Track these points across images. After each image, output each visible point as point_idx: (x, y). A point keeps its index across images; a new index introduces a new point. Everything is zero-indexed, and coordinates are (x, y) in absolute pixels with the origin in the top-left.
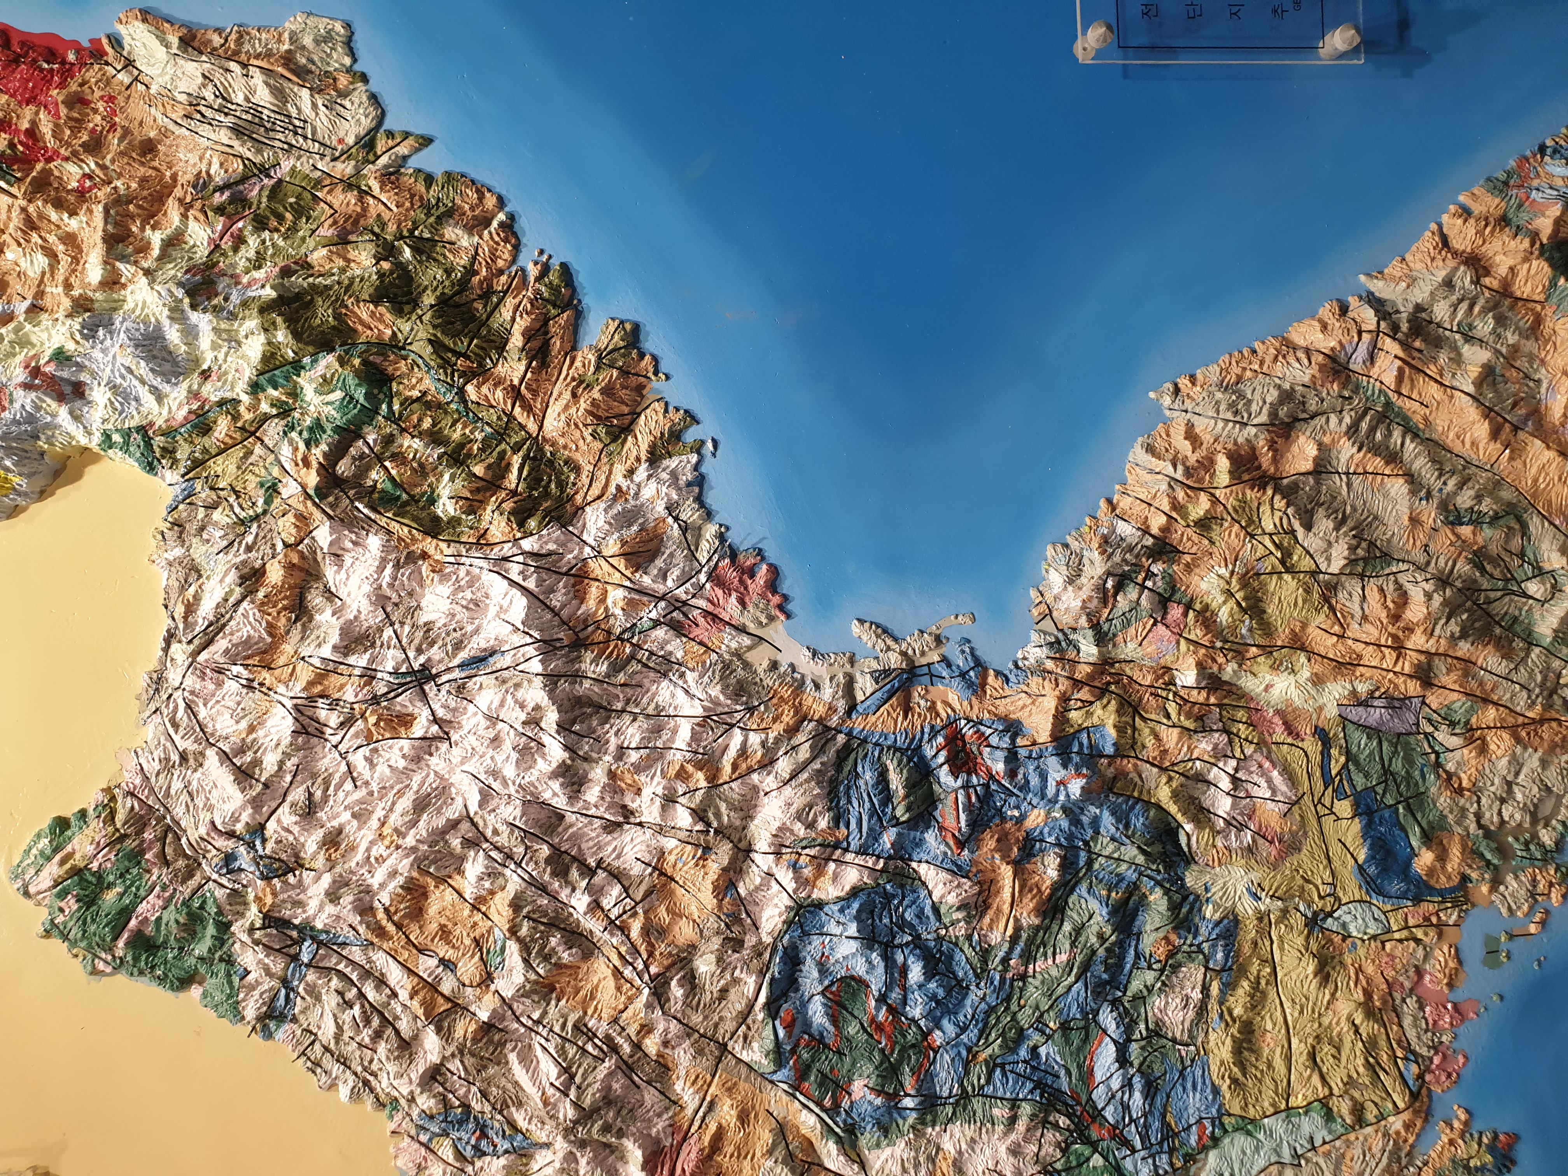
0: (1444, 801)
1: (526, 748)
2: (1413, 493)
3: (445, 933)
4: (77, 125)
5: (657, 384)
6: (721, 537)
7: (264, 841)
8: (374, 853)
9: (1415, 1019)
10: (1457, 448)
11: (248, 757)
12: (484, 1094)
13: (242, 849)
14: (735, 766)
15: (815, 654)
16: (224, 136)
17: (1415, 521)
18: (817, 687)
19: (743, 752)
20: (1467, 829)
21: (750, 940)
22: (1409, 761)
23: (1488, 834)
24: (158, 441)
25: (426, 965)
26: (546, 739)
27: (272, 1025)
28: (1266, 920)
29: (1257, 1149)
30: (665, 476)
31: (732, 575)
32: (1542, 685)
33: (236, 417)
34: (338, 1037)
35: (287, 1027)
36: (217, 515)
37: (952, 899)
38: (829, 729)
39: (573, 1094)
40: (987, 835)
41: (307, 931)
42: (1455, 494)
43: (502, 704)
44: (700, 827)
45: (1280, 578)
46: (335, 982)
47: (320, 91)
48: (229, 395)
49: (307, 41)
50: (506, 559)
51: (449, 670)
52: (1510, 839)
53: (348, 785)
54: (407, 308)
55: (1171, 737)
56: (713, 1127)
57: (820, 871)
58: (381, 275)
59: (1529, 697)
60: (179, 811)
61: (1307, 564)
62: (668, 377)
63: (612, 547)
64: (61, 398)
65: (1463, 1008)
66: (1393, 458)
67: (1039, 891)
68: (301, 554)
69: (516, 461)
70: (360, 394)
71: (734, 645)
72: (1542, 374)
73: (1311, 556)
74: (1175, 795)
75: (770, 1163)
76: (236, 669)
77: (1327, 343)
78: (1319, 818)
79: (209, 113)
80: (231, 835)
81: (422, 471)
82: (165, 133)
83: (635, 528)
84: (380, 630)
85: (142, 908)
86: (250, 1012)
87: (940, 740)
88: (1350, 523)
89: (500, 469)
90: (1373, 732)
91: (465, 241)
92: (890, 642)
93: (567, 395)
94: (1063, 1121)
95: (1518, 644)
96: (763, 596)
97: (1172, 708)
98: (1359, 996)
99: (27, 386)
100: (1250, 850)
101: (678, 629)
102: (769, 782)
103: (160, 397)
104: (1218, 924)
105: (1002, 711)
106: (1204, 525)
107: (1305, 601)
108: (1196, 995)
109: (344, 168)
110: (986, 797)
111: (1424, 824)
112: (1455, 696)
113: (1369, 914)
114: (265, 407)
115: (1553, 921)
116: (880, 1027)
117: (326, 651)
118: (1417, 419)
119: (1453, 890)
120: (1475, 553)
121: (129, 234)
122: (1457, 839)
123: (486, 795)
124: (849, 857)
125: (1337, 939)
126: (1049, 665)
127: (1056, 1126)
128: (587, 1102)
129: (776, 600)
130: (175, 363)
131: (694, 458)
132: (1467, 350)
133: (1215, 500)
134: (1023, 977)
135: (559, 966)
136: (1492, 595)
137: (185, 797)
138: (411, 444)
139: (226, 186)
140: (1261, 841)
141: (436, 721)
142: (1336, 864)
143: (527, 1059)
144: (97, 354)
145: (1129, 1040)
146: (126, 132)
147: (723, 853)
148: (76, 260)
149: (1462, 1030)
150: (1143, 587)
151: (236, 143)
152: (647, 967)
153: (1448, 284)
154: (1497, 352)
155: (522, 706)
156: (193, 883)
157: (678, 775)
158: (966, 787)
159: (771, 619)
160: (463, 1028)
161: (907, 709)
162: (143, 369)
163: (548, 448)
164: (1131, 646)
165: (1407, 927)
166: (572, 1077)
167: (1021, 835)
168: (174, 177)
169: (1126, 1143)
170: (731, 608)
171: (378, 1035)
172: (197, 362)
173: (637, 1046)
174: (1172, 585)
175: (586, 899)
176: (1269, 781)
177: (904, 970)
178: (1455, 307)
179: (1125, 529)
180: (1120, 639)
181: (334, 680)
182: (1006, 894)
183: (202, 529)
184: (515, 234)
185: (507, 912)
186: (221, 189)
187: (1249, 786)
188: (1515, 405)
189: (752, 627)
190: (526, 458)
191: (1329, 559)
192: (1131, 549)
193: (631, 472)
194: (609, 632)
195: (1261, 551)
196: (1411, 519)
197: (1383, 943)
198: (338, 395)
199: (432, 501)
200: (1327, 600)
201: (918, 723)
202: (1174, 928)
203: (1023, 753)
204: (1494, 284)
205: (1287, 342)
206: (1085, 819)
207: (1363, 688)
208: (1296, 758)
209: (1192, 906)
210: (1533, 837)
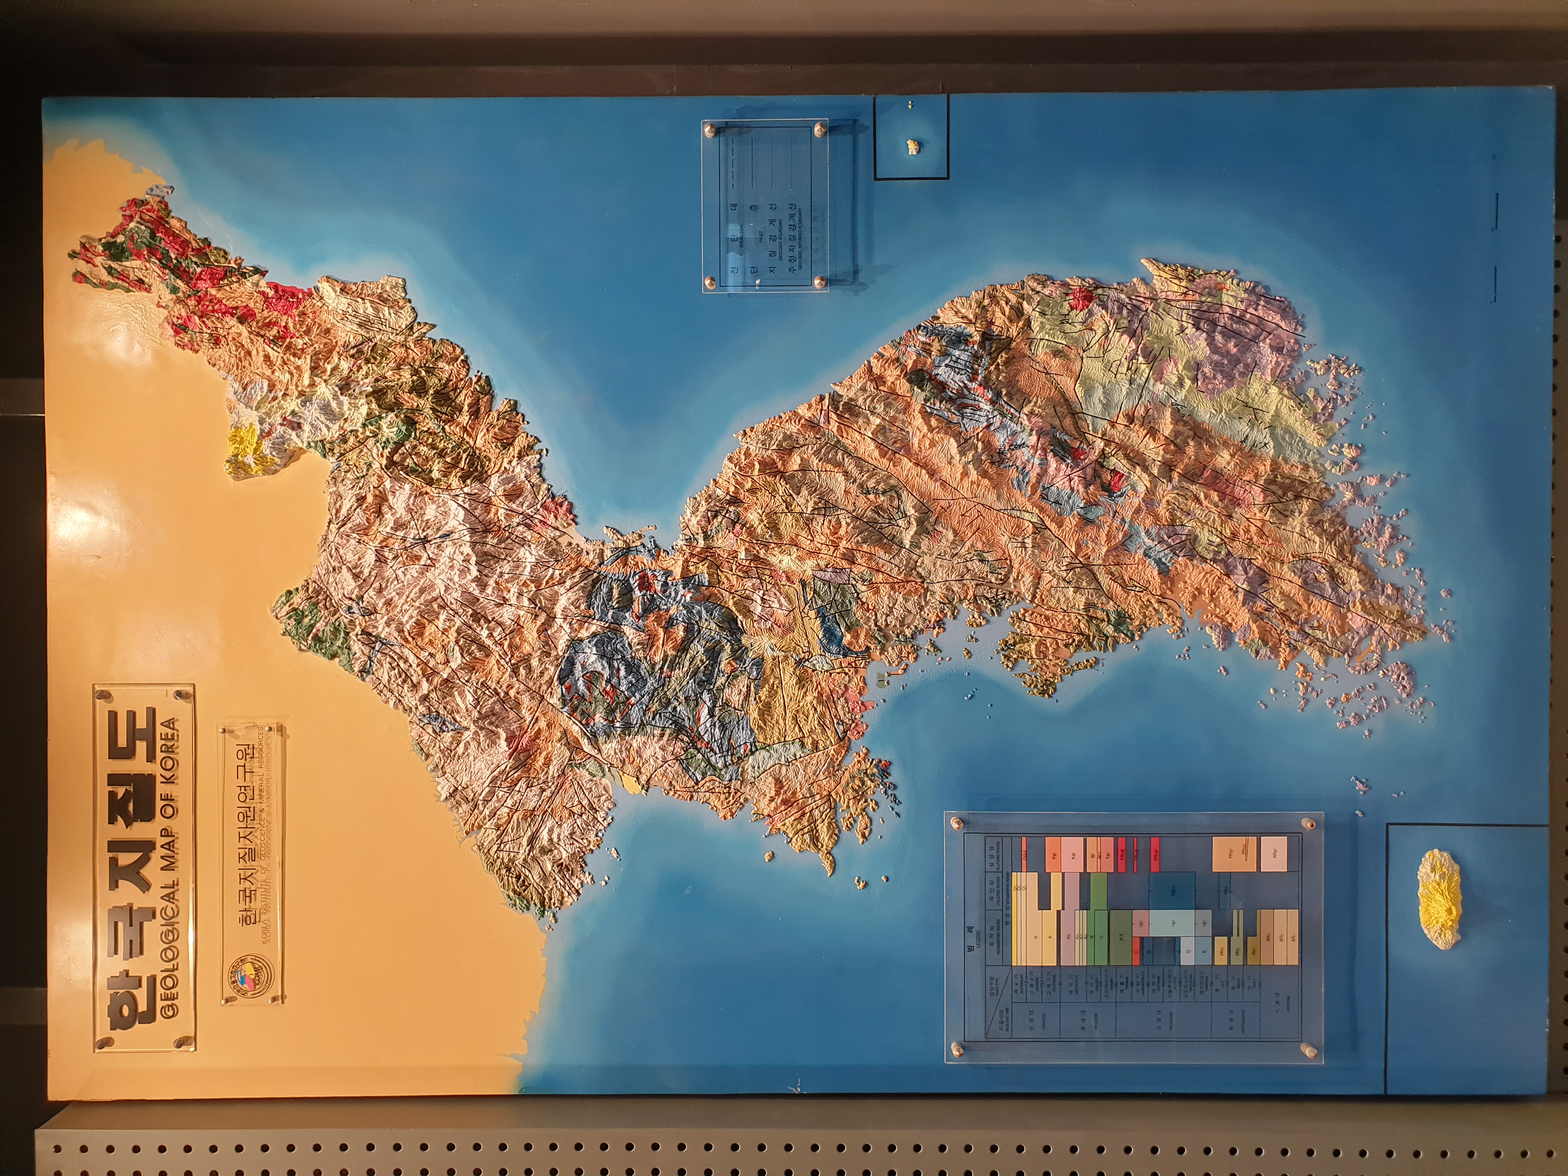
0: (859, 614)
1: (463, 570)
2: (847, 480)
3: (431, 643)
4: (302, 323)
5: (524, 426)
6: (549, 490)
7: (363, 602)
8: (404, 608)
9: (843, 707)
10: (871, 461)
11: (358, 570)
12: (445, 708)
13: (354, 605)
14: (547, 582)
15: (587, 540)
16: (355, 327)
17: (847, 492)
18: (588, 553)
19: (552, 577)
20: (870, 626)
21: (554, 653)
22: (844, 595)
23: (880, 629)
24: (328, 446)
25: (424, 655)
26: (471, 567)
27: (365, 675)
28: (777, 660)
29: (770, 757)
30: (524, 464)
31: (552, 505)
32: (906, 566)
33: (357, 437)
34: (389, 681)
35: (371, 676)
36: (348, 475)
37: (635, 640)
38: (591, 570)
39: (478, 708)
40: (652, 615)
41: (377, 637)
42: (867, 481)
43: (454, 553)
44: (533, 606)
45: (786, 515)
46: (388, 659)
47: (392, 307)
48: (354, 428)
49: (388, 288)
50: (457, 495)
51: (435, 539)
52: (891, 632)
53: (396, 582)
54: (423, 395)
55: (734, 579)
56: (536, 729)
57: (581, 626)
58: (413, 382)
59: (899, 570)
60: (332, 590)
61: (798, 509)
62: (528, 423)
63: (500, 492)
64: (293, 429)
65: (867, 704)
66: (839, 465)
67: (676, 640)
68: (380, 491)
69: (465, 456)
70: (403, 429)
71: (552, 535)
72: (909, 429)
73: (800, 506)
74: (735, 604)
75: (559, 745)
76: (354, 535)
77: (808, 415)
78: (802, 618)
79: (350, 318)
80: (351, 599)
81: (427, 459)
82: (334, 325)
83: (511, 485)
84: (409, 522)
85: (318, 625)
86: (356, 669)
87: (637, 577)
88: (818, 492)
89: (458, 460)
90: (825, 582)
91: (447, 368)
92: (619, 536)
93: (485, 430)
94: (686, 739)
95: (895, 547)
96: (565, 515)
97: (734, 567)
98: (816, 694)
99: (282, 425)
100: (770, 630)
101: (528, 527)
102: (562, 590)
103: (329, 429)
104: (753, 659)
105: (664, 566)
106: (753, 491)
107: (796, 525)
108: (744, 690)
109: (401, 338)
110: (653, 600)
111: (848, 623)
112: (863, 568)
113: (825, 661)
114: (368, 433)
115: (910, 669)
116: (607, 693)
117: (388, 529)
118: (851, 448)
119: (862, 652)
120: (875, 507)
121: (319, 366)
122: (865, 630)
123: (447, 588)
124: (595, 621)
125: (810, 671)
126: (684, 547)
127: (682, 741)
128: (483, 711)
129: (571, 516)
130: (335, 416)
131: (538, 456)
132: (871, 418)
133: (754, 481)
134: (670, 677)
135: (475, 658)
136: (884, 525)
137: (334, 584)
138: (423, 449)
139: (356, 346)
140: (775, 626)
141: (429, 558)
142: (810, 638)
143: (462, 694)
144: (306, 412)
145: (715, 706)
146: (320, 325)
147: (542, 617)
148: (300, 376)
149: (865, 714)
150: (725, 516)
151: (359, 330)
152: (510, 660)
153: (863, 389)
154: (883, 419)
155: (462, 554)
156: (336, 617)
157: (523, 585)
158: (643, 595)
159: (569, 525)
160: (437, 680)
161: (625, 564)
162: (323, 418)
163: (477, 452)
164: (720, 541)
165: (842, 667)
166: (479, 702)
167: (668, 617)
168: (336, 342)
169: (712, 750)
170: (551, 520)
171: (404, 681)
172: (343, 415)
173: (507, 693)
174: (738, 516)
175: (487, 632)
176: (779, 601)
177: (618, 670)
178: (865, 400)
179: (719, 492)
180: (715, 538)
181: (391, 541)
182: (661, 641)
183: (343, 480)
184: (468, 365)
185: (455, 635)
186: (353, 348)
187: (771, 603)
188: (895, 442)
189: (561, 528)
190: (468, 455)
191: (807, 507)
192: (720, 500)
193: (510, 462)
194: (500, 527)
195: (778, 503)
196: (845, 491)
197: (831, 674)
198: (395, 429)
199: (431, 472)
200: (807, 525)
201: (629, 570)
202: (733, 660)
203: (670, 583)
204: (886, 389)
205: (796, 413)
206: (694, 611)
207: (822, 564)
208: (792, 592)
209: (743, 652)
210: (901, 632)
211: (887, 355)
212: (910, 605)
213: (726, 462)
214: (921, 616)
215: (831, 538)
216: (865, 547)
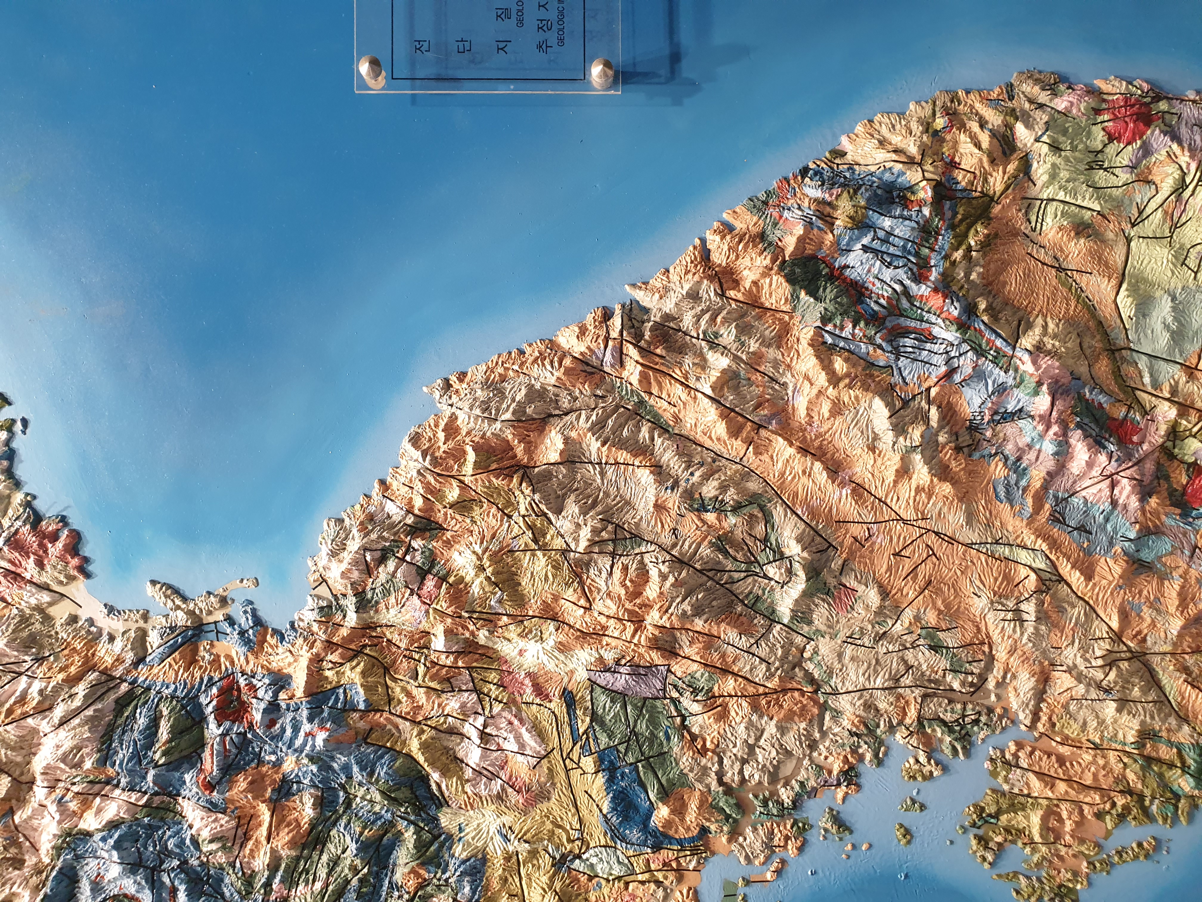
0: (686, 761)
2: (659, 482)
6: (27, 505)
10: (708, 443)
14: (11, 711)
15: (111, 610)
17: (659, 507)
18: (111, 640)
19: (23, 697)
20: (708, 786)
21: (30, 860)
22: (653, 722)
23: (729, 791)
28: (514, 859)
31: (31, 540)
32: (783, 659)
37: (205, 834)
38: (113, 678)
40: (241, 777)
42: (701, 484)
45: (534, 555)
52: (751, 796)
55: (420, 695)
57: (86, 805)
59: (768, 669)
61: (558, 543)
66: (643, 451)
67: (298, 825)
71: (33, 601)
72: (788, 378)
73: (562, 536)
74: (425, 747)
77: (578, 348)
78: (567, 771)
87: (215, 691)
88: (599, 508)
90: (614, 694)
92: (178, 602)
95: (759, 621)
96: (62, 558)
97: (421, 670)
100: (500, 798)
102: (44, 726)
104: (464, 862)
105: (274, 666)
106: (462, 506)
107: (554, 576)
110: (244, 743)
111: (664, 781)
112: (695, 667)
113: (614, 859)
115: (790, 870)
118: (667, 416)
119: (692, 839)
120: (719, 538)
122: (697, 794)
124: (118, 792)
125: (583, 879)
126: (315, 627)
129: (75, 562)
131: (4, 435)
132: (712, 357)
133: (463, 486)
136: (736, 575)
140: (510, 790)
142: (584, 812)
150: (403, 560)
153: (694, 296)
154: (736, 358)
158: (223, 735)
159: (71, 579)
161: (192, 661)
164: (392, 612)
165: (650, 871)
167: (278, 777)
170: (29, 569)
174: (432, 559)
176: (518, 738)
177: (172, 892)
178: (698, 318)
179: (391, 508)
180: (382, 606)
182: (264, 829)
187: (501, 741)
188: (758, 406)
189: (51, 585)
191: (576, 540)
192: (392, 526)
195: (516, 530)
196: (656, 506)
197: (627, 884)
200: (578, 575)
201: (197, 675)
202: (422, 865)
203: (283, 705)
204: (740, 296)
205: (553, 345)
206: (335, 765)
207: (609, 656)
208: (544, 716)
209: (442, 845)
210: (772, 794)
211: (739, 226)
212: (790, 741)
213: (406, 445)
214: (811, 759)
215: (628, 606)
216: (699, 624)
